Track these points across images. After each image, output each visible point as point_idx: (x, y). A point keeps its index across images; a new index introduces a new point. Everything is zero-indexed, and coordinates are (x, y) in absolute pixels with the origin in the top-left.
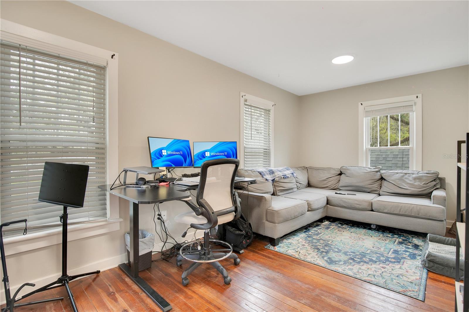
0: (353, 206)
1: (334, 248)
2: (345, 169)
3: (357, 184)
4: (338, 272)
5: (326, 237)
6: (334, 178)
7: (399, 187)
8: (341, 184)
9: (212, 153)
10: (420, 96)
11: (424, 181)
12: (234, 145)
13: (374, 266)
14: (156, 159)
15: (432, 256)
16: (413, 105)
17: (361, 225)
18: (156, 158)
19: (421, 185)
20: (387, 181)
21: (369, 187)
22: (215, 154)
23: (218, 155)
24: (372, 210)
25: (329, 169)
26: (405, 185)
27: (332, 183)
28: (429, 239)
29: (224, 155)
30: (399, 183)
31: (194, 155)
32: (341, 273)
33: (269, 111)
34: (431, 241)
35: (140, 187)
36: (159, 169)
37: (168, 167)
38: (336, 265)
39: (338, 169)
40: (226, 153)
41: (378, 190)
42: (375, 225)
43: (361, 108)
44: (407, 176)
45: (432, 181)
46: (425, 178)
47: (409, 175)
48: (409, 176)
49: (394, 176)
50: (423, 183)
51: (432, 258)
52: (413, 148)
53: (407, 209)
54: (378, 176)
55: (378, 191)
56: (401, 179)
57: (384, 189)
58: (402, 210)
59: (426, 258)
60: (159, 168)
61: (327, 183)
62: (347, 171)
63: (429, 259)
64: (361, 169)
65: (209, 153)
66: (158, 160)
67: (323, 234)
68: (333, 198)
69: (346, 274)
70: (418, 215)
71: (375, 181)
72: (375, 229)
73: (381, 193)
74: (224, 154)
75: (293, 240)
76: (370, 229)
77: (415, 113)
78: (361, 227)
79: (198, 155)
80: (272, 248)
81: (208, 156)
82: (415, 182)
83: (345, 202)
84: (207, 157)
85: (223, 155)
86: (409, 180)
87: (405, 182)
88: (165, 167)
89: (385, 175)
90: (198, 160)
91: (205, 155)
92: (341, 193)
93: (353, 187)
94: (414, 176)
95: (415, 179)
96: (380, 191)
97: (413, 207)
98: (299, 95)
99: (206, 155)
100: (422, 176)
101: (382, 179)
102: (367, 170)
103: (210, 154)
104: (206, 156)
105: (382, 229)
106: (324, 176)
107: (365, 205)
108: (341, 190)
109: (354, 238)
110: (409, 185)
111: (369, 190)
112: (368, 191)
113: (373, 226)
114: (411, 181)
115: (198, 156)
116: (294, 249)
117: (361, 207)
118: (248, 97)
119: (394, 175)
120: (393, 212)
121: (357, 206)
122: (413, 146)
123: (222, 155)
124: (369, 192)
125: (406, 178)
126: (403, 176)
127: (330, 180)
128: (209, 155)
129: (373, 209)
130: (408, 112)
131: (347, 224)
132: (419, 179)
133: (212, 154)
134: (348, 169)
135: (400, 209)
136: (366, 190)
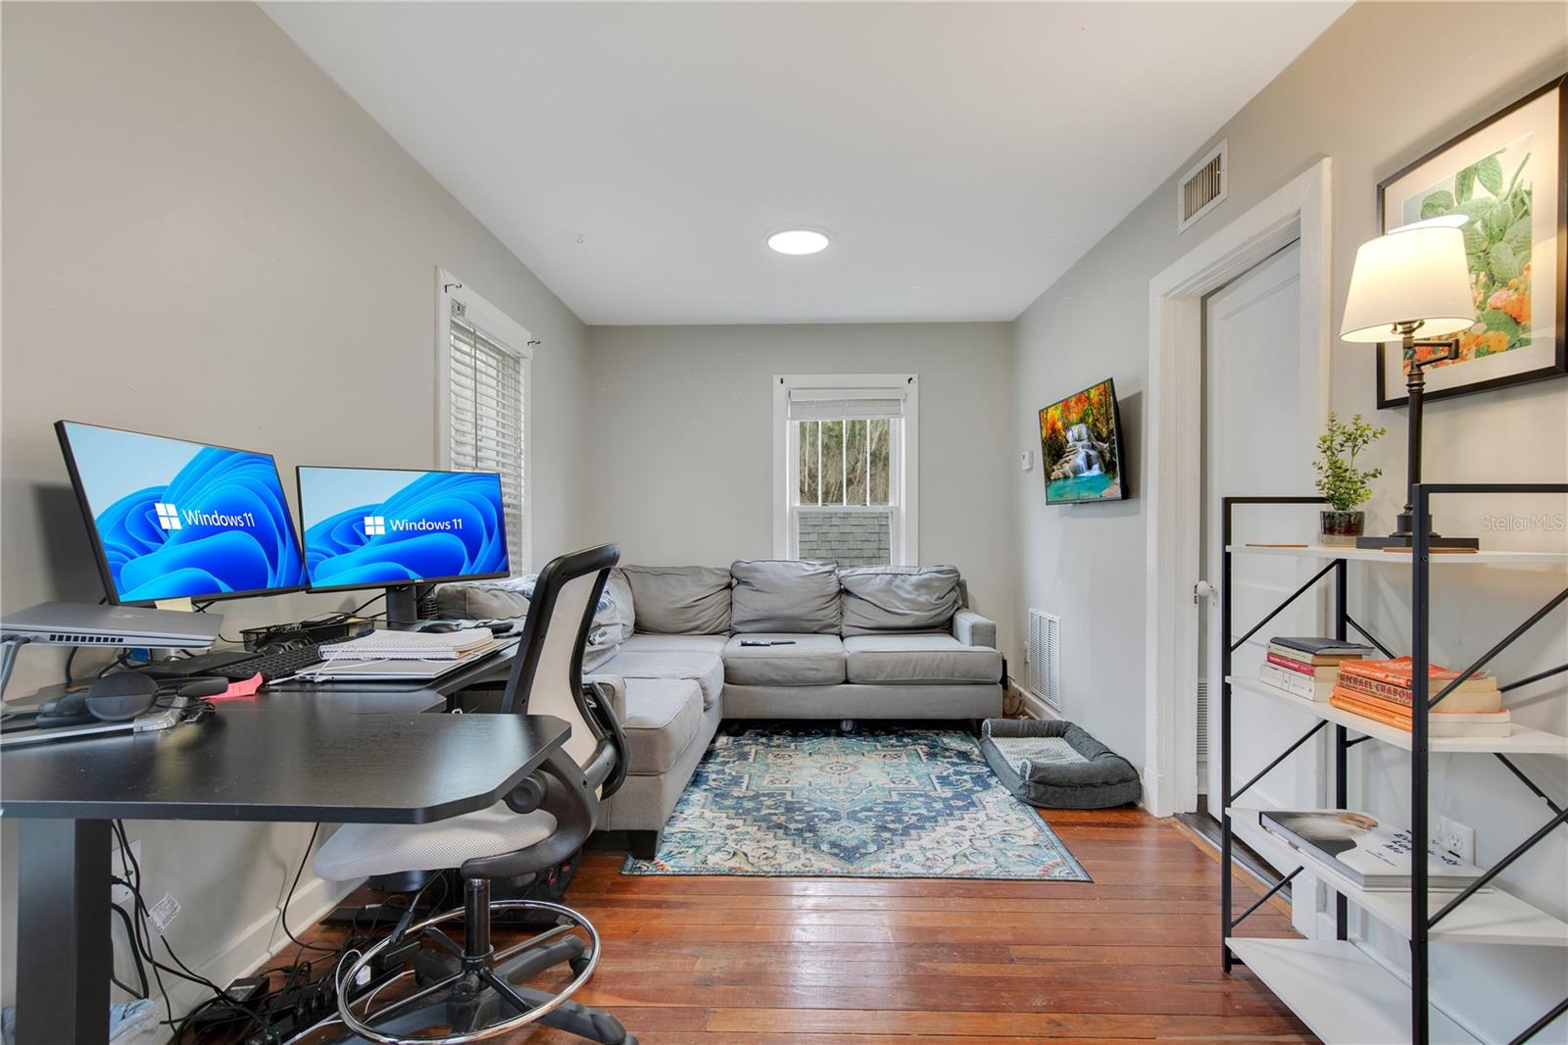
0: (800, 678)
1: (815, 810)
2: (748, 570)
3: (788, 612)
4: (888, 875)
5: (765, 784)
6: (717, 599)
7: (887, 611)
8: (739, 614)
9: (397, 522)
10: (915, 378)
11: (935, 593)
12: (488, 486)
13: (941, 831)
14: (132, 557)
15: (1040, 769)
16: (899, 400)
17: (813, 728)
18: (134, 552)
19: (933, 601)
20: (856, 596)
21: (818, 618)
22: (409, 527)
23: (427, 532)
24: (847, 682)
25: (695, 571)
26: (899, 605)
27: (711, 613)
28: (992, 731)
29: (452, 531)
30: (886, 599)
31: (305, 530)
32: (895, 876)
33: (517, 361)
34: (995, 735)
35: (129, 732)
36: (159, 607)
37: (203, 595)
38: (869, 858)
39: (726, 570)
40: (458, 523)
41: (837, 622)
42: (850, 723)
43: (779, 392)
44: (898, 581)
45: (950, 591)
46: (936, 584)
47: (903, 577)
48: (904, 581)
49: (872, 582)
50: (936, 596)
51: (1041, 774)
52: (898, 509)
53: (930, 666)
54: (834, 588)
55: (837, 626)
56: (888, 589)
57: (851, 618)
58: (918, 669)
59: (1030, 778)
60: (155, 607)
61: (697, 615)
62: (754, 574)
63: (1036, 778)
64: (789, 566)
65: (380, 520)
66: (142, 562)
67: (746, 777)
68: (742, 661)
69: (911, 875)
70: (952, 676)
71: (830, 598)
72: (850, 732)
73: (845, 630)
74: (452, 524)
75: (686, 819)
76: (840, 734)
77: (903, 420)
78: (816, 733)
79: (327, 533)
80: (646, 867)
81: (376, 536)
82: (919, 595)
83: (776, 668)
84: (374, 540)
85: (445, 531)
86: (906, 590)
87: (897, 596)
88: (189, 599)
89: (850, 581)
90: (329, 556)
91: (363, 531)
92: (758, 642)
93: (775, 622)
94: (914, 579)
95: (918, 586)
96: (843, 626)
97: (941, 659)
98: (587, 323)
99: (369, 531)
100: (931, 579)
101: (844, 592)
102: (807, 571)
103: (388, 527)
104: (369, 537)
105: (871, 728)
106: (686, 593)
107: (832, 670)
108: (739, 633)
109: (831, 768)
110: (907, 604)
111: (816, 625)
112: (815, 629)
113: (847, 725)
114: (910, 593)
115: (327, 536)
116: (719, 850)
117: (820, 675)
118: (465, 295)
119: (870, 579)
120: (899, 676)
121: (811, 674)
122: (900, 503)
123: (440, 531)
124: (816, 633)
125: (897, 587)
126: (890, 582)
127: (704, 604)
128: (381, 531)
129: (850, 676)
130: (886, 418)
131: (779, 734)
132: (923, 586)
133: (398, 525)
134: (756, 570)
135: (915, 669)
136: (807, 625)
